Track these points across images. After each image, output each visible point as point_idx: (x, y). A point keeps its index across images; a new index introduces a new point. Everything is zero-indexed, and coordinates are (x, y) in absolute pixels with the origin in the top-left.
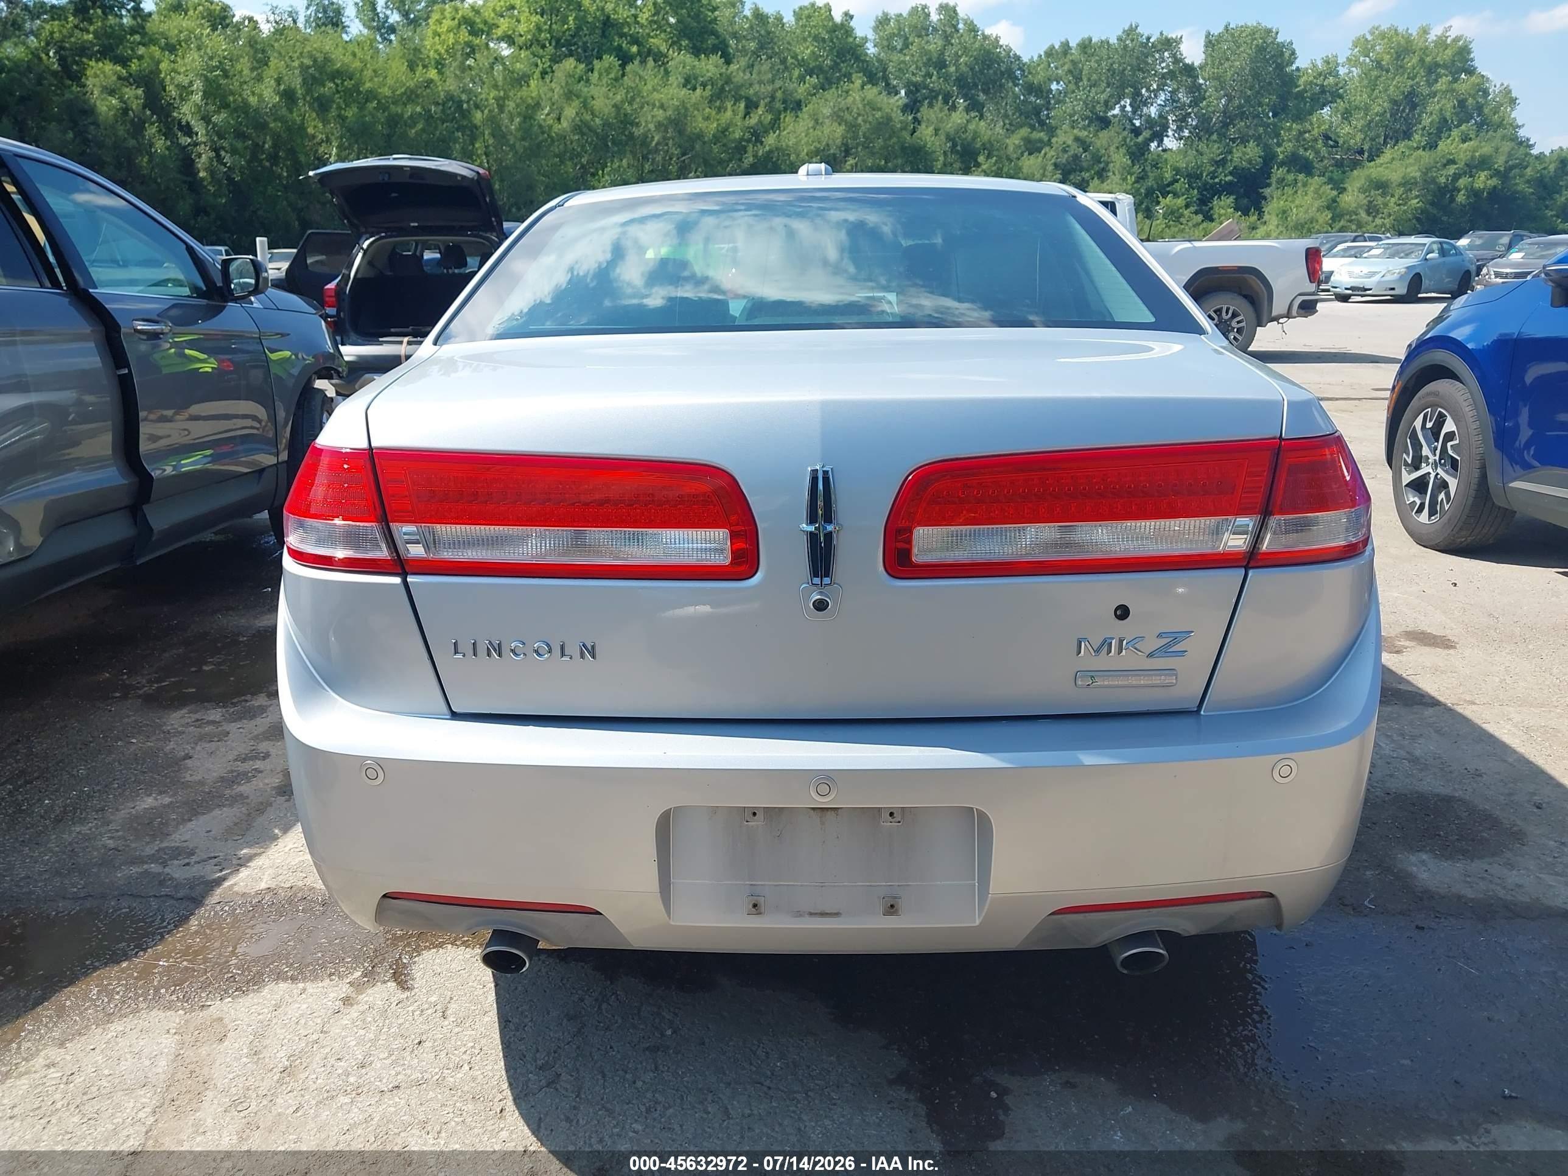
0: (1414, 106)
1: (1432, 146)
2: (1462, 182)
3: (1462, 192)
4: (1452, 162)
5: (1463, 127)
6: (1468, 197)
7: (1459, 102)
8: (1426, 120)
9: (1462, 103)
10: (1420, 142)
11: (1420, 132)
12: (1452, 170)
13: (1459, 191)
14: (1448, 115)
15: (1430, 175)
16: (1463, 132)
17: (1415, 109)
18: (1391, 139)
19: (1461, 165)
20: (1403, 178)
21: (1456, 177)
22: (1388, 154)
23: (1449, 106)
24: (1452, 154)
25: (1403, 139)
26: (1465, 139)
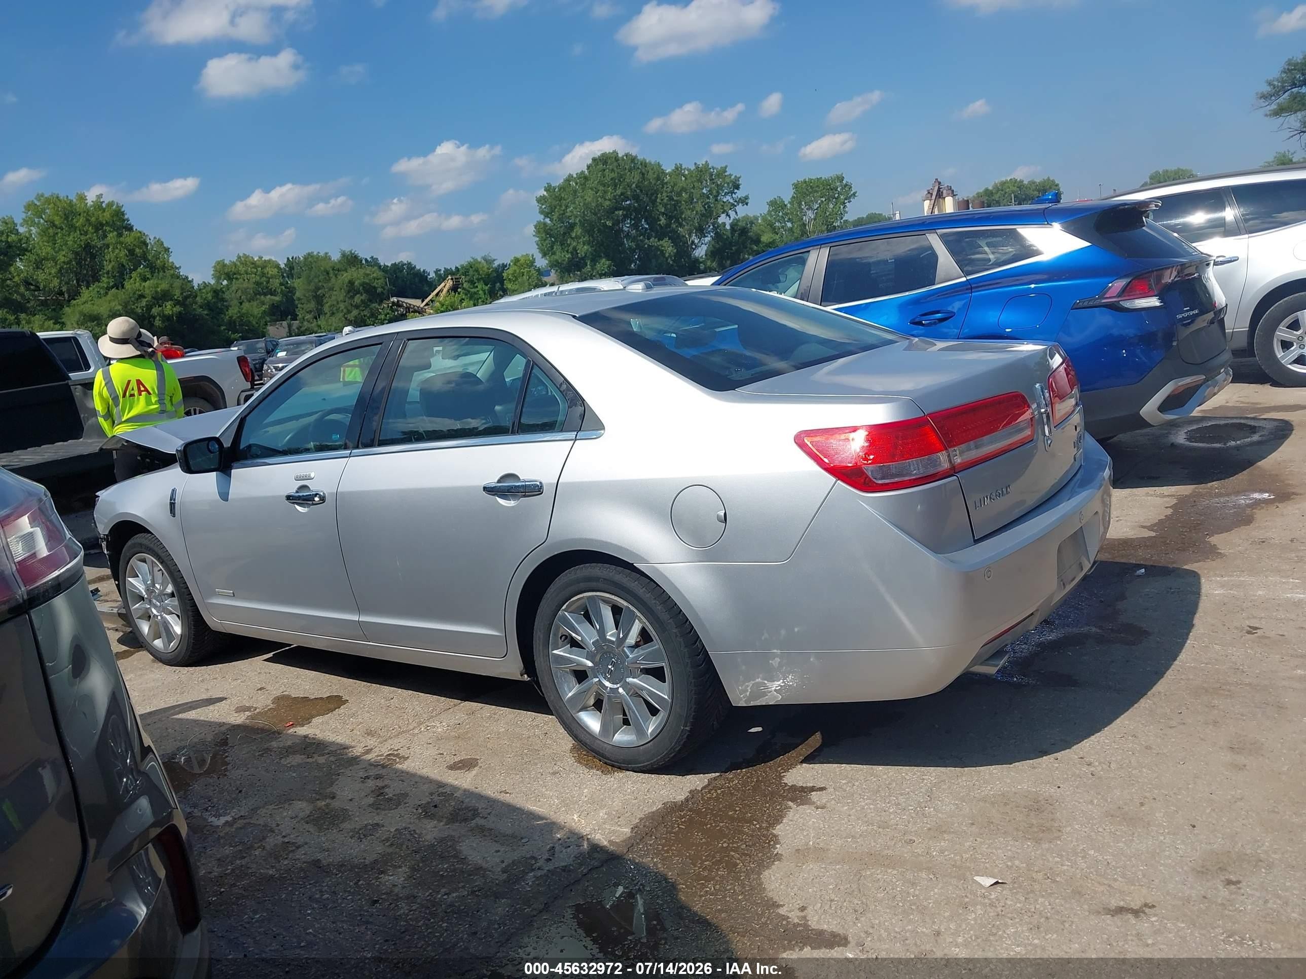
0: (93, 257)
1: (119, 285)
2: (155, 311)
3: (158, 318)
4: (142, 296)
5: (139, 270)
6: (163, 322)
7: (129, 251)
8: (108, 267)
9: (131, 252)
10: (109, 283)
11: (106, 275)
12: (144, 303)
13: (154, 318)
14: (124, 261)
15: (129, 308)
16: (140, 274)
17: (95, 258)
18: (83, 282)
19: (149, 298)
20: (110, 311)
21: (149, 307)
22: (86, 294)
23: (122, 254)
24: (139, 290)
25: (94, 282)
26: (145, 279)
